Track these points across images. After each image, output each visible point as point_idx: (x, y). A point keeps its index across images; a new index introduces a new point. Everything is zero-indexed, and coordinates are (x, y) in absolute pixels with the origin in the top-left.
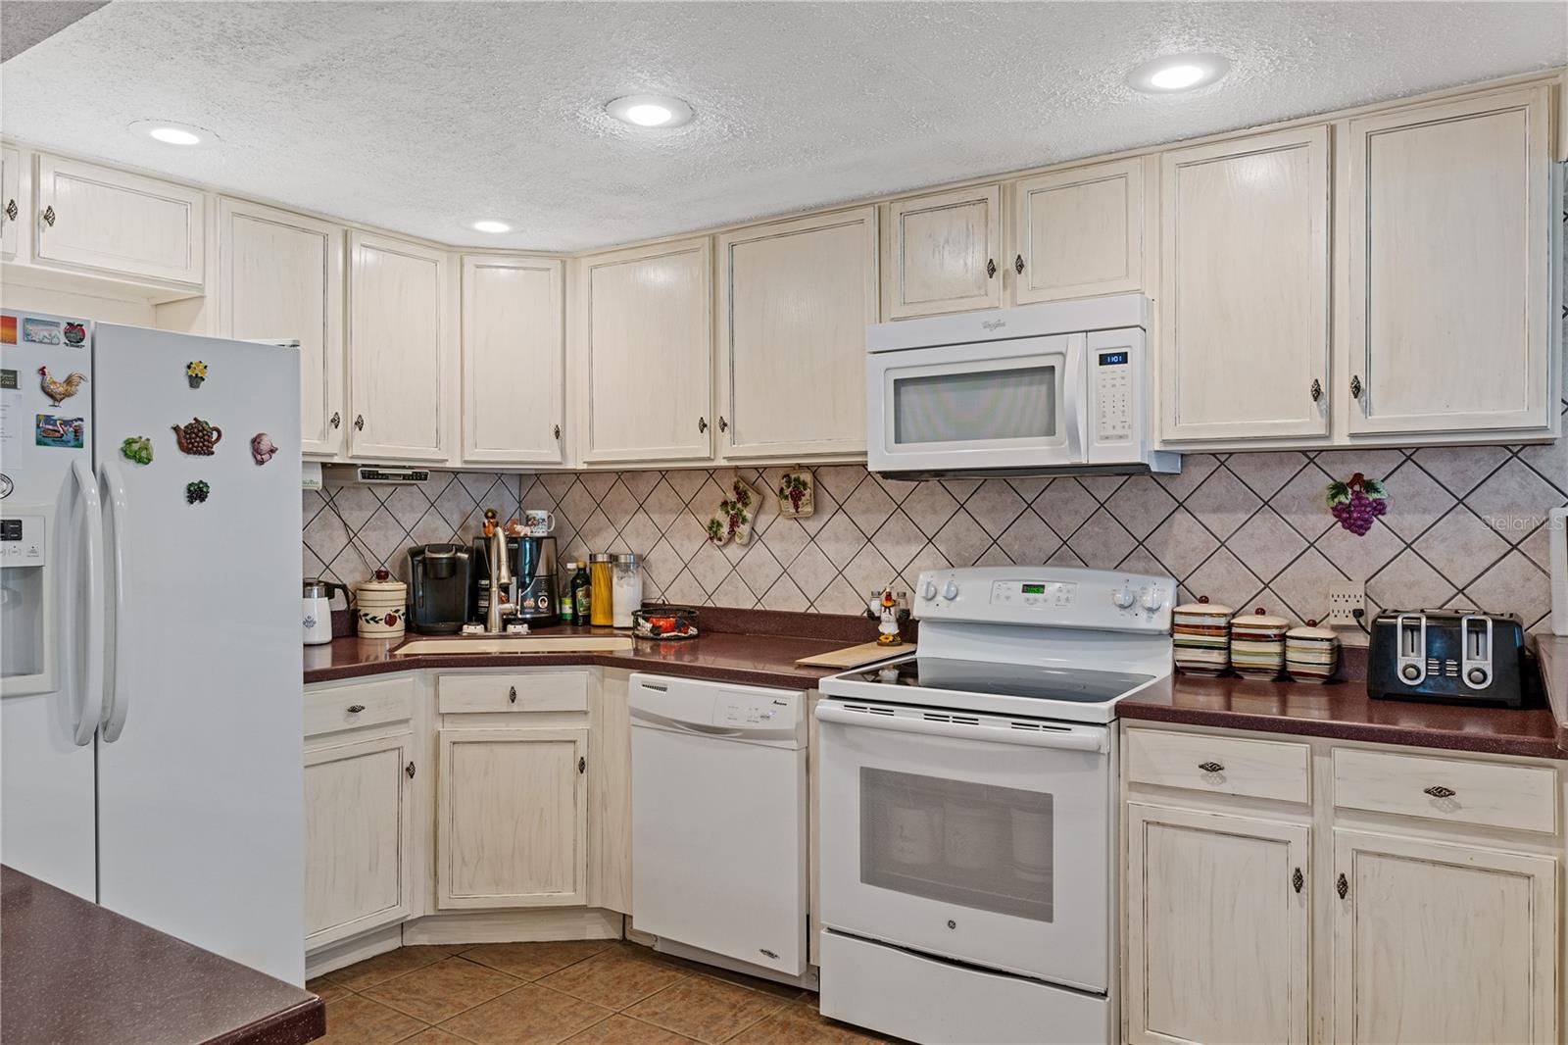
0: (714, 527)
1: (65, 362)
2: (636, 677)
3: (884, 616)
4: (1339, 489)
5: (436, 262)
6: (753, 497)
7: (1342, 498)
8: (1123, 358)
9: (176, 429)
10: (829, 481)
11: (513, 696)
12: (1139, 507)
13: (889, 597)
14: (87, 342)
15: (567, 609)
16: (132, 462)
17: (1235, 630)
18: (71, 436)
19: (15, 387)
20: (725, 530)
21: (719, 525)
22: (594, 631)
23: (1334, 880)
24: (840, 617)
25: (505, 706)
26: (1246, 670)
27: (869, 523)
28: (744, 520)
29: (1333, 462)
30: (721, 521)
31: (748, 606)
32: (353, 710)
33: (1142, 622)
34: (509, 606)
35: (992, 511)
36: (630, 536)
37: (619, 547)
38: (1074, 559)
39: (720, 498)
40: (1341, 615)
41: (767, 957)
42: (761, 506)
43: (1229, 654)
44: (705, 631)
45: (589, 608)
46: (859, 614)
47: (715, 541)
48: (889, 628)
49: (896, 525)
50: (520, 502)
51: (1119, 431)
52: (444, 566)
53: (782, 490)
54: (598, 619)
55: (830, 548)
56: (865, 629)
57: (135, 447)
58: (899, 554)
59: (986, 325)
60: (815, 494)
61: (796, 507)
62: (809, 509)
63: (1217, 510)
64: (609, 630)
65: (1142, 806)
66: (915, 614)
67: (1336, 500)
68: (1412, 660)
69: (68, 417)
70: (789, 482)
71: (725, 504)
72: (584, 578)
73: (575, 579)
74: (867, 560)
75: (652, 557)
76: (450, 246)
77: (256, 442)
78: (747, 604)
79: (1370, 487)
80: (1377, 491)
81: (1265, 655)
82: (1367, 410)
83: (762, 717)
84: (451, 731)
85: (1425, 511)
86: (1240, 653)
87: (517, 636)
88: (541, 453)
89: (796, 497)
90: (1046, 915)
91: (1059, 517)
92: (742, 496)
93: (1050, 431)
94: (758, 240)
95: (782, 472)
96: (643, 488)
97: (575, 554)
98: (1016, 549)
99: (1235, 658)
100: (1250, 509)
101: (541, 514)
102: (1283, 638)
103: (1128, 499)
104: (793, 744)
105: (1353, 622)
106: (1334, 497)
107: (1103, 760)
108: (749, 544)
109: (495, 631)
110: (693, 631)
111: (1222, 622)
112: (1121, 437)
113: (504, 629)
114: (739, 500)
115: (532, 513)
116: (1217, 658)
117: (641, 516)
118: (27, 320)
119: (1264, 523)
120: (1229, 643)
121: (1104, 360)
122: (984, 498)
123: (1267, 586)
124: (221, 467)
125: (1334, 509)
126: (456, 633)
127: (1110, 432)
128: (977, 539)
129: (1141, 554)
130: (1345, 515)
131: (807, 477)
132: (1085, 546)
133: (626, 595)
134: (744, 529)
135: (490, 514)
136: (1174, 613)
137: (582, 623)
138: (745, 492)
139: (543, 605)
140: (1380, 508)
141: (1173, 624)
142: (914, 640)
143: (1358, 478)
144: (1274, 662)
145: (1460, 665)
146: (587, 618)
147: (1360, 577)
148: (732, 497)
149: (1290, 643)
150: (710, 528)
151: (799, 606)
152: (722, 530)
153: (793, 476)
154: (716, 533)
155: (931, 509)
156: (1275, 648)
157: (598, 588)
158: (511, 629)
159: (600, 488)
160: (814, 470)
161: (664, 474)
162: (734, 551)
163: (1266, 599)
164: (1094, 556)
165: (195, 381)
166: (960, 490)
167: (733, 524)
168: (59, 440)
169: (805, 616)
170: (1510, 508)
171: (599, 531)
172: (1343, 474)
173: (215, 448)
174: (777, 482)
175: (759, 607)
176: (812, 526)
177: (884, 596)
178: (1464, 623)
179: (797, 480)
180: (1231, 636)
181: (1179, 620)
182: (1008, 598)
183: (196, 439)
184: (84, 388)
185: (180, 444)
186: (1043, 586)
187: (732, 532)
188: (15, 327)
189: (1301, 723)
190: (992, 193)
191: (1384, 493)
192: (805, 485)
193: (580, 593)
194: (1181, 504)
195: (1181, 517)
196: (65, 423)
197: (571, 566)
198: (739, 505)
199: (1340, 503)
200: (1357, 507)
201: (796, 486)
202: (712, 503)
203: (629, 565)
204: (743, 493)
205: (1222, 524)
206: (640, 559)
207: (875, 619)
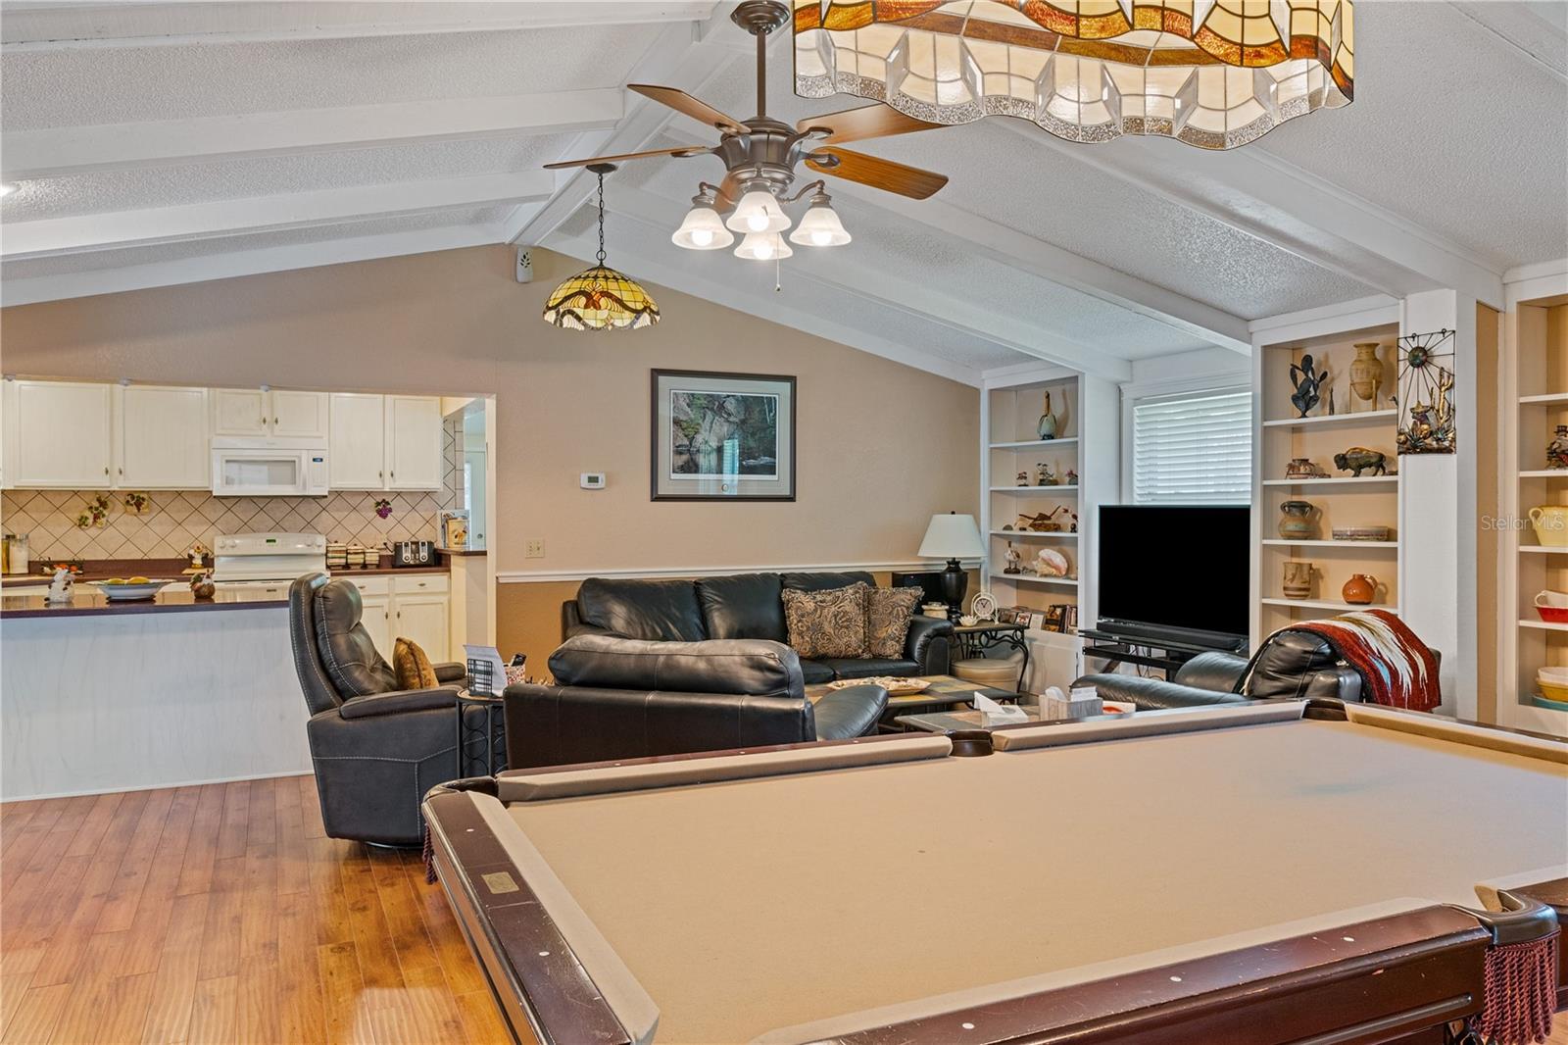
3: (196, 556)
4: (378, 504)
6: (109, 505)
7: (379, 507)
8: (321, 460)
10: (156, 498)
12: (308, 510)
13: (197, 548)
17: (349, 551)
20: (90, 521)
21: (87, 518)
23: (396, 614)
26: (352, 564)
27: (179, 517)
28: (104, 516)
29: (376, 496)
30: (87, 516)
33: (316, 551)
35: (244, 512)
38: (283, 529)
39: (86, 506)
40: (380, 545)
42: (112, 509)
43: (347, 559)
44: (83, 572)
47: (83, 527)
48: (198, 561)
49: (195, 517)
51: (320, 484)
53: (128, 502)
55: (157, 529)
56: (184, 563)
58: (196, 530)
60: (149, 504)
61: (139, 510)
62: (146, 510)
63: (338, 510)
64: (9, 575)
66: (213, 554)
68: (407, 555)
70: (133, 498)
71: (90, 508)
78: (103, 557)
79: (388, 503)
80: (389, 505)
81: (359, 559)
82: (395, 481)
85: (403, 511)
86: (350, 559)
89: (138, 505)
91: (275, 514)
92: (103, 504)
93: (292, 483)
95: (127, 493)
96: (23, 500)
98: (257, 526)
99: (349, 561)
100: (349, 510)
102: (364, 553)
105: (384, 547)
106: (376, 507)
108: (103, 528)
111: (344, 549)
112: (322, 486)
114: (100, 506)
116: (343, 561)
117: (21, 513)
119: (354, 515)
120: (347, 556)
121: (314, 460)
122: (240, 506)
123: (356, 536)
125: (376, 511)
127: (317, 484)
128: (237, 523)
129: (309, 526)
130: (380, 512)
131: (144, 496)
132: (285, 525)
133: (21, 558)
134: (103, 520)
138: (105, 502)
140: (390, 510)
141: (326, 552)
143: (384, 500)
144: (362, 561)
145: (420, 555)
147: (385, 532)
148: (96, 504)
149: (366, 554)
150: (79, 520)
151: (138, 556)
152: (88, 521)
153: (136, 495)
154: (83, 522)
155: (213, 511)
156: (362, 556)
160: (147, 493)
161: (39, 492)
162: (93, 531)
163: (355, 541)
164: (292, 528)
166: (228, 503)
167: (96, 517)
169: (142, 560)
170: (426, 510)
172: (379, 499)
174: (122, 499)
175: (111, 558)
176: (145, 519)
178: (420, 543)
179: (138, 497)
180: (348, 553)
181: (328, 549)
182: (258, 545)
186: (275, 540)
187: (95, 522)
191: (392, 505)
192: (143, 499)
194: (324, 509)
195: (324, 513)
198: (101, 509)
199: (378, 509)
200: (383, 510)
201: (136, 500)
202: (79, 508)
203: (20, 540)
204: (101, 503)
205: (338, 515)
206: (27, 537)
207: (191, 557)
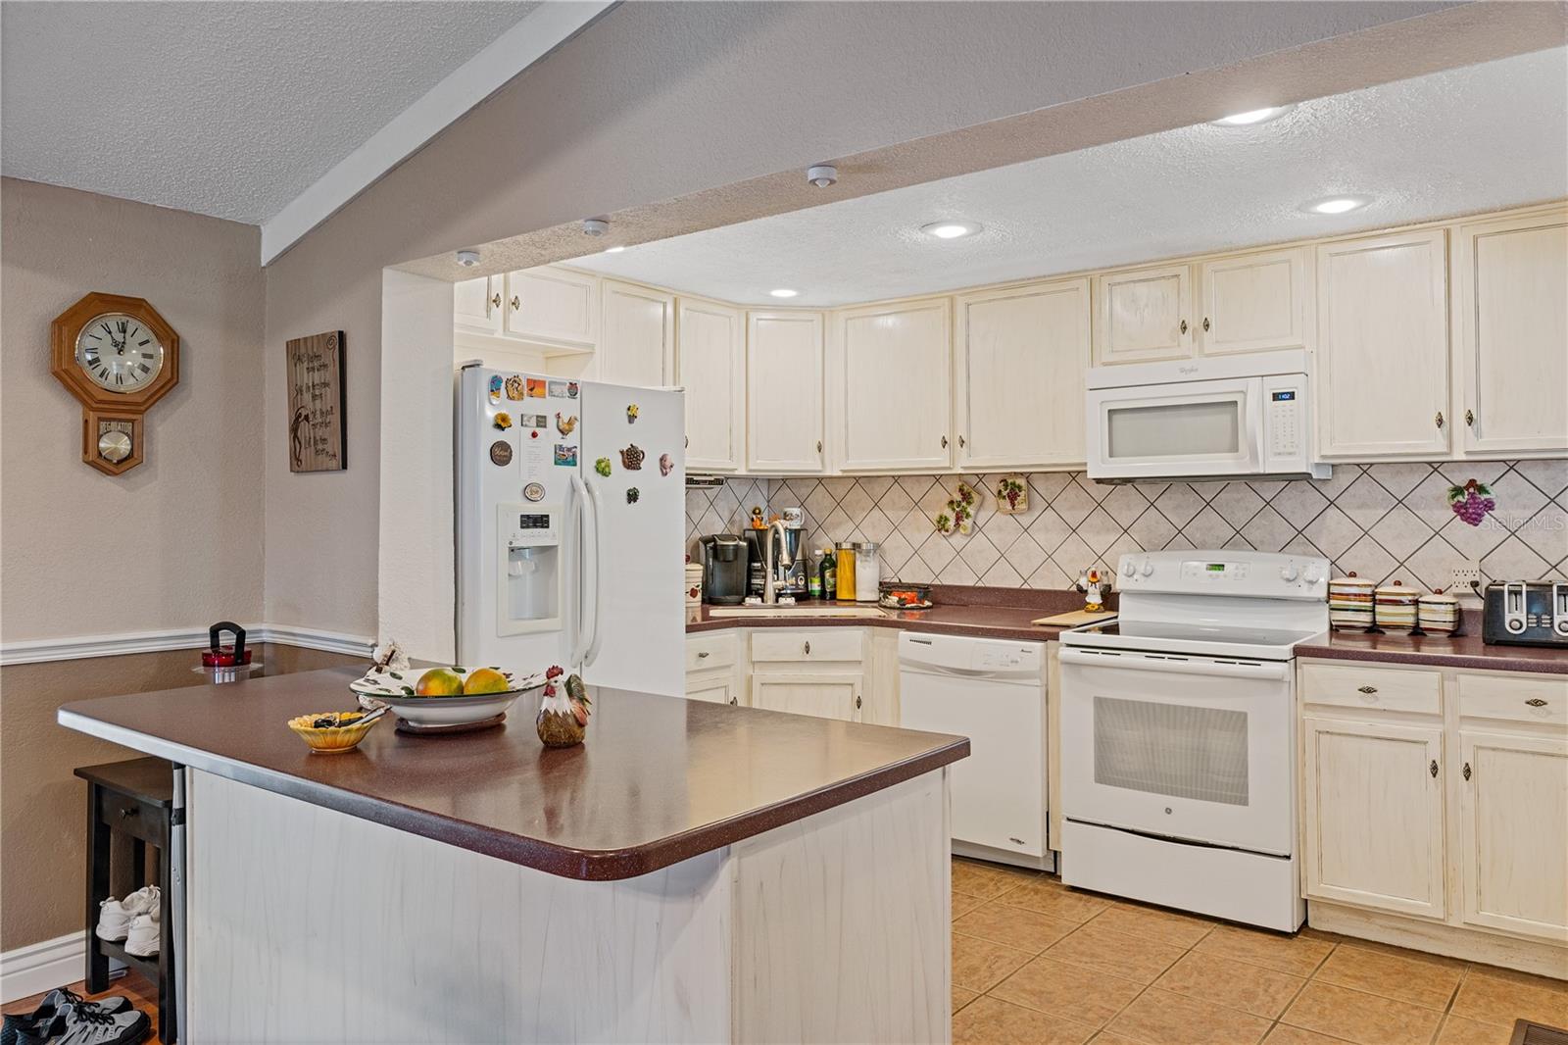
0: (941, 524)
1: (568, 408)
2: (903, 634)
3: (1091, 590)
4: (1457, 491)
5: (730, 318)
6: (975, 497)
7: (1460, 498)
8: (1292, 396)
9: (622, 452)
10: (1039, 484)
11: (807, 649)
12: (1298, 505)
13: (1094, 575)
14: (578, 395)
15: (816, 586)
16: (600, 475)
17: (1378, 597)
18: (570, 459)
19: (545, 427)
20: (951, 524)
21: (946, 519)
22: (838, 603)
23: (1461, 768)
24: (1050, 592)
25: (801, 656)
26: (1387, 627)
28: (968, 515)
29: (1453, 471)
30: (948, 516)
31: (971, 584)
32: (702, 656)
33: (1304, 592)
34: (780, 583)
35: (1177, 507)
36: (869, 528)
37: (857, 538)
38: (1244, 544)
39: (947, 499)
40: (1461, 586)
41: (1016, 844)
42: (981, 504)
43: (1374, 615)
44: (936, 604)
45: (835, 586)
46: (1066, 589)
47: (943, 532)
48: (1094, 598)
49: (1098, 517)
50: (769, 502)
51: (1291, 450)
52: (731, 551)
53: (1000, 492)
54: (842, 594)
55: (1041, 537)
56: (1075, 599)
57: (603, 465)
58: (1099, 543)
59: (1182, 370)
60: (1028, 495)
61: (1013, 505)
62: (1024, 506)
63: (1360, 507)
64: (853, 602)
65: (1315, 720)
66: (1117, 587)
67: (1455, 499)
68: (1516, 616)
69: (569, 447)
70: (1006, 486)
71: (951, 502)
72: (830, 562)
73: (822, 563)
74: (1073, 545)
75: (885, 545)
76: (738, 304)
77: (663, 459)
78: (971, 582)
79: (1482, 489)
80: (1487, 492)
81: (1404, 616)
82: (1478, 434)
83: (1012, 662)
84: (761, 675)
85: (1525, 507)
86: (1381, 614)
87: (788, 606)
88: (807, 463)
89: (1012, 497)
90: (1244, 802)
91: (1233, 512)
92: (966, 497)
93: (1234, 448)
94: (990, 301)
95: (999, 478)
96: (878, 490)
97: (818, 543)
98: (1197, 537)
99: (1379, 618)
100: (1387, 507)
101: (796, 511)
102: (1416, 603)
103: (1290, 499)
104: (1037, 682)
105: (1470, 590)
106: (1453, 497)
107: (1287, 685)
108: (971, 535)
109: (770, 602)
110: (927, 603)
111: (1368, 591)
112: (1290, 454)
113: (777, 601)
114: (964, 499)
115: (789, 510)
116: (1365, 618)
117: (876, 512)
118: (551, 383)
119: (1399, 516)
120: (1374, 607)
121: (1276, 397)
122: (1170, 498)
123: (1402, 564)
124: (645, 478)
125: (1454, 506)
126: (740, 603)
127: (1282, 450)
128: (1165, 530)
129: (1301, 538)
130: (1463, 511)
131: (1021, 482)
132: (1253, 534)
133: (867, 577)
134: (967, 522)
135: (757, 511)
136: (1329, 585)
137: (829, 597)
138: (969, 493)
139: (801, 583)
140: (1489, 506)
141: (1329, 593)
142: (1116, 609)
143: (1472, 483)
144: (1410, 621)
145: (1552, 619)
146: (833, 595)
147: (1475, 557)
148: (958, 497)
149: (1421, 606)
150: (939, 522)
151: (1015, 583)
152: (949, 523)
153: (1009, 481)
154: (944, 525)
155: (1126, 507)
156: (1411, 609)
157: (843, 571)
158: (782, 601)
159: (840, 491)
160: (1028, 476)
161: (896, 479)
162: (958, 540)
163: (1401, 574)
164: (1262, 542)
165: (632, 418)
166: (1151, 492)
167: (958, 519)
168: (566, 463)
169: (1019, 591)
171: (839, 524)
172: (1461, 480)
173: (642, 464)
174: (994, 487)
175: (980, 584)
176: (1025, 520)
177: (1089, 573)
178: (1555, 588)
179: (1013, 484)
180: (1374, 601)
181: (1334, 589)
182: (1195, 574)
183: (632, 459)
184: (577, 425)
185: (624, 462)
186: (1223, 566)
187: (957, 525)
188: (544, 387)
189: (1435, 657)
190: (1183, 271)
191: (1493, 494)
192: (1020, 488)
193: (828, 574)
194: (1332, 503)
195: (1332, 512)
196: (569, 450)
197: (818, 552)
198: (964, 504)
199: (1459, 501)
200: (1472, 504)
201: (1012, 489)
202: (939, 502)
203: (868, 551)
204: (966, 494)
205: (1365, 517)
206: (877, 546)
207: (1082, 592)
